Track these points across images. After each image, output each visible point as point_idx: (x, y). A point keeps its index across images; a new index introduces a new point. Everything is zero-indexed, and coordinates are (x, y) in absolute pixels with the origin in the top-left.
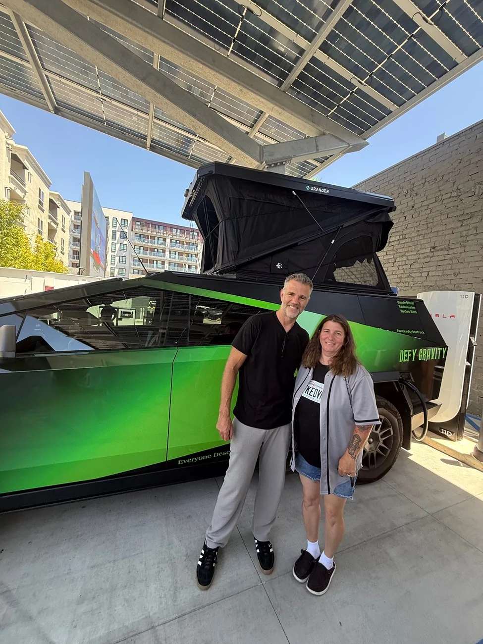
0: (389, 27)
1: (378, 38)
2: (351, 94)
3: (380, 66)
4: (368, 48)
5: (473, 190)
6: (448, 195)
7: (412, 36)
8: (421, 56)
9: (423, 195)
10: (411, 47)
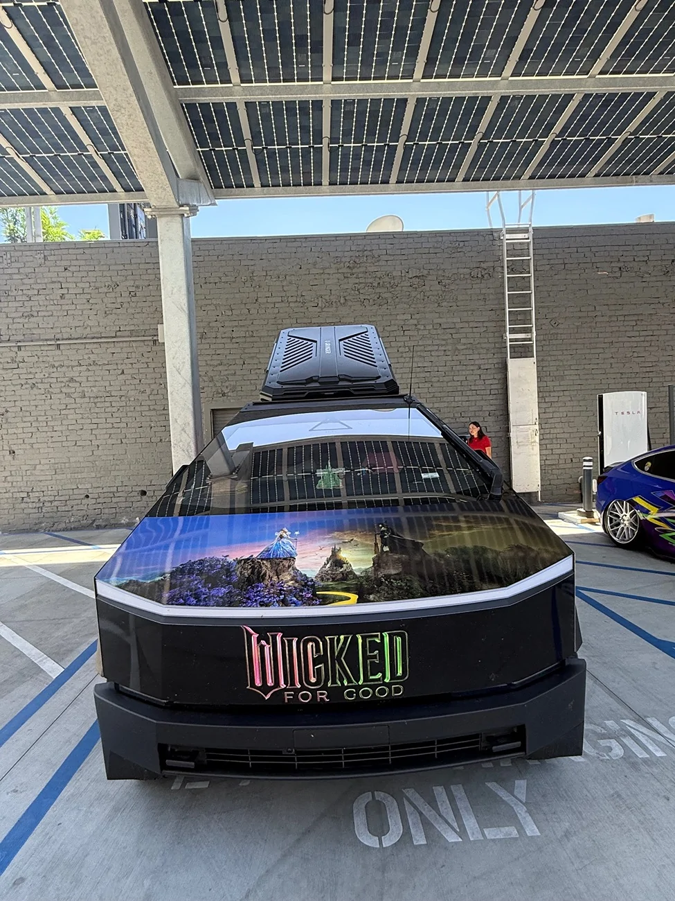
0: (305, 129)
1: (292, 128)
2: (234, 149)
3: (276, 147)
4: (280, 129)
5: (316, 301)
6: (294, 299)
7: (313, 147)
8: (306, 162)
9: (266, 289)
10: (306, 152)
